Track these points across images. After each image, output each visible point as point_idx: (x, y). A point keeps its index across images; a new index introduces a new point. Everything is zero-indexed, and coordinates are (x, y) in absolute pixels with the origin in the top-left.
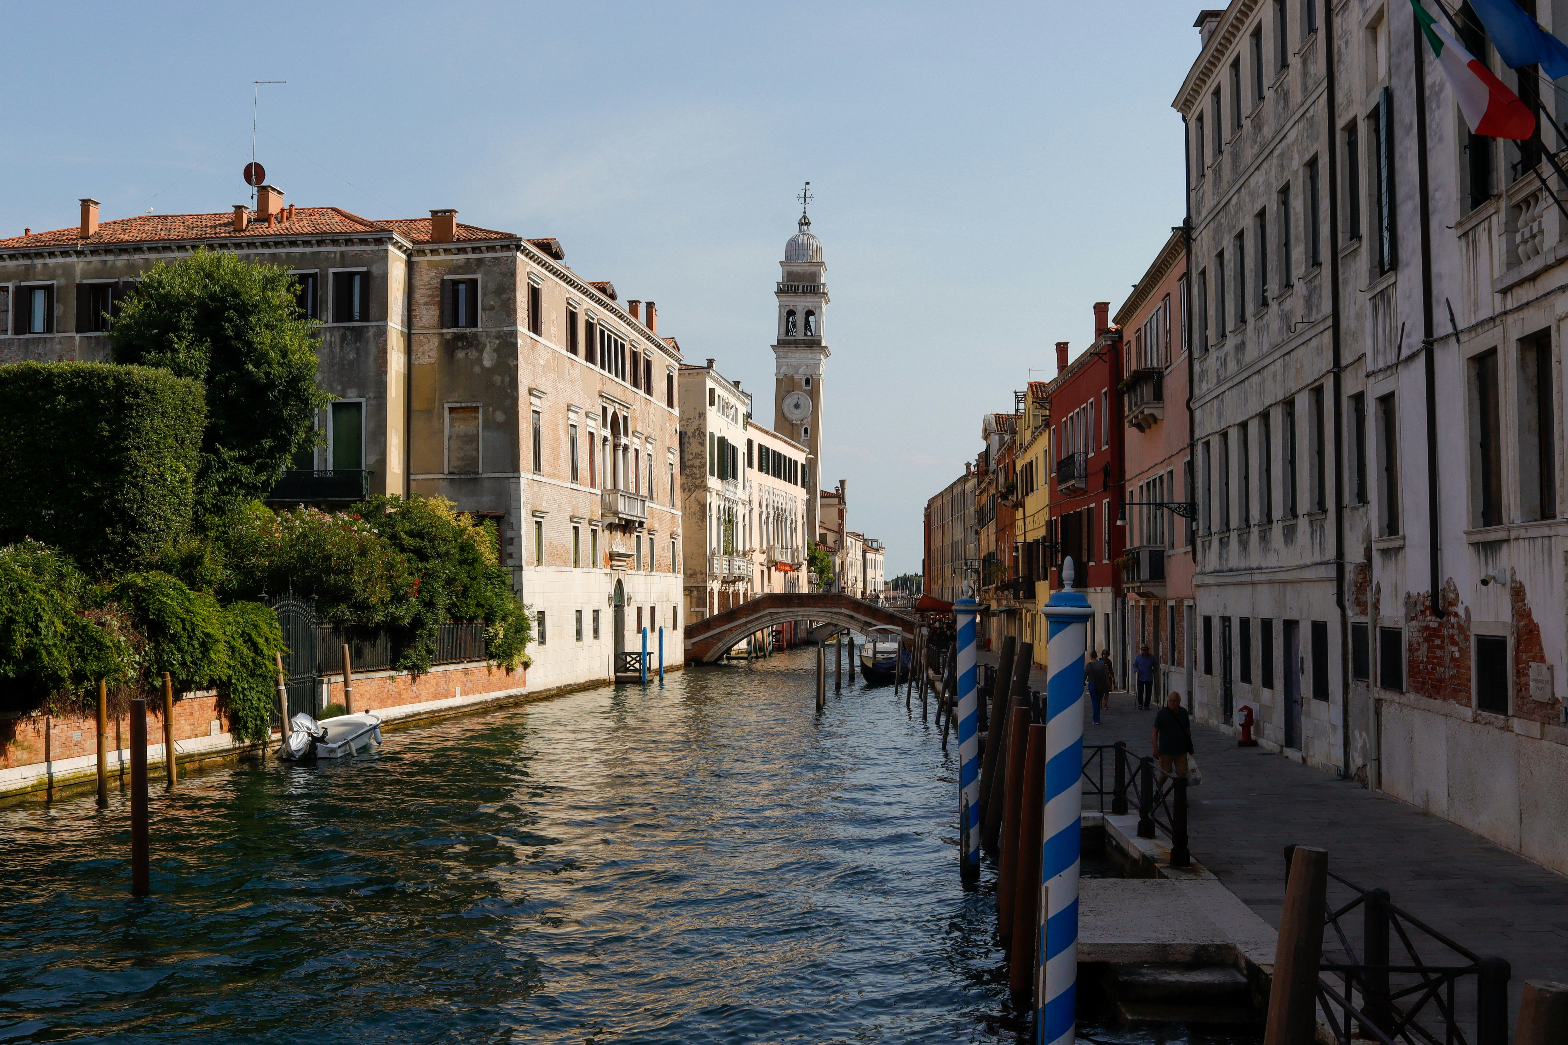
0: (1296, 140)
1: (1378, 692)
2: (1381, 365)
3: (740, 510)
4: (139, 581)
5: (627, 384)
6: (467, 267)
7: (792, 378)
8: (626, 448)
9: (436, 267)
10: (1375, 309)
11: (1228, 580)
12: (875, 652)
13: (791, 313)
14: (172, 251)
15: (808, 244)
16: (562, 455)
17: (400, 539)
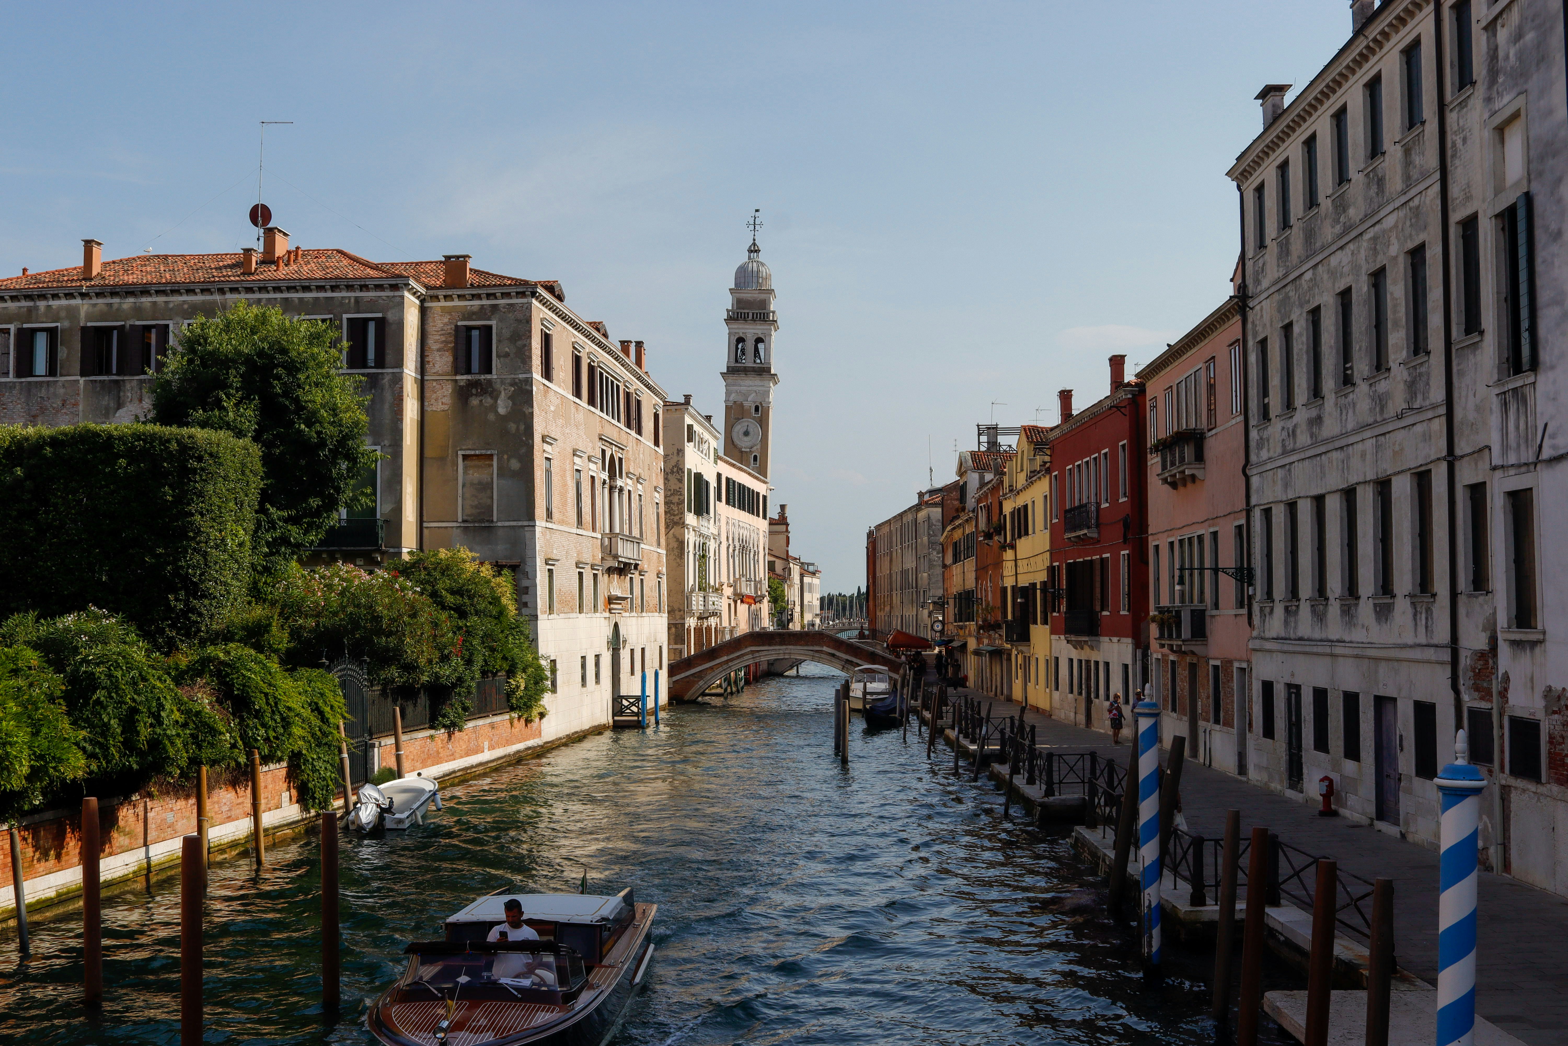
0: (1396, 226)
1: (1505, 778)
2: (1512, 459)
3: (712, 545)
4: (221, 655)
5: (622, 426)
6: (482, 313)
7: (742, 405)
8: (621, 490)
9: (450, 313)
10: (1505, 405)
11: (1298, 649)
12: (865, 693)
13: (740, 340)
14: (181, 294)
15: (758, 271)
16: (569, 500)
17: (441, 597)
